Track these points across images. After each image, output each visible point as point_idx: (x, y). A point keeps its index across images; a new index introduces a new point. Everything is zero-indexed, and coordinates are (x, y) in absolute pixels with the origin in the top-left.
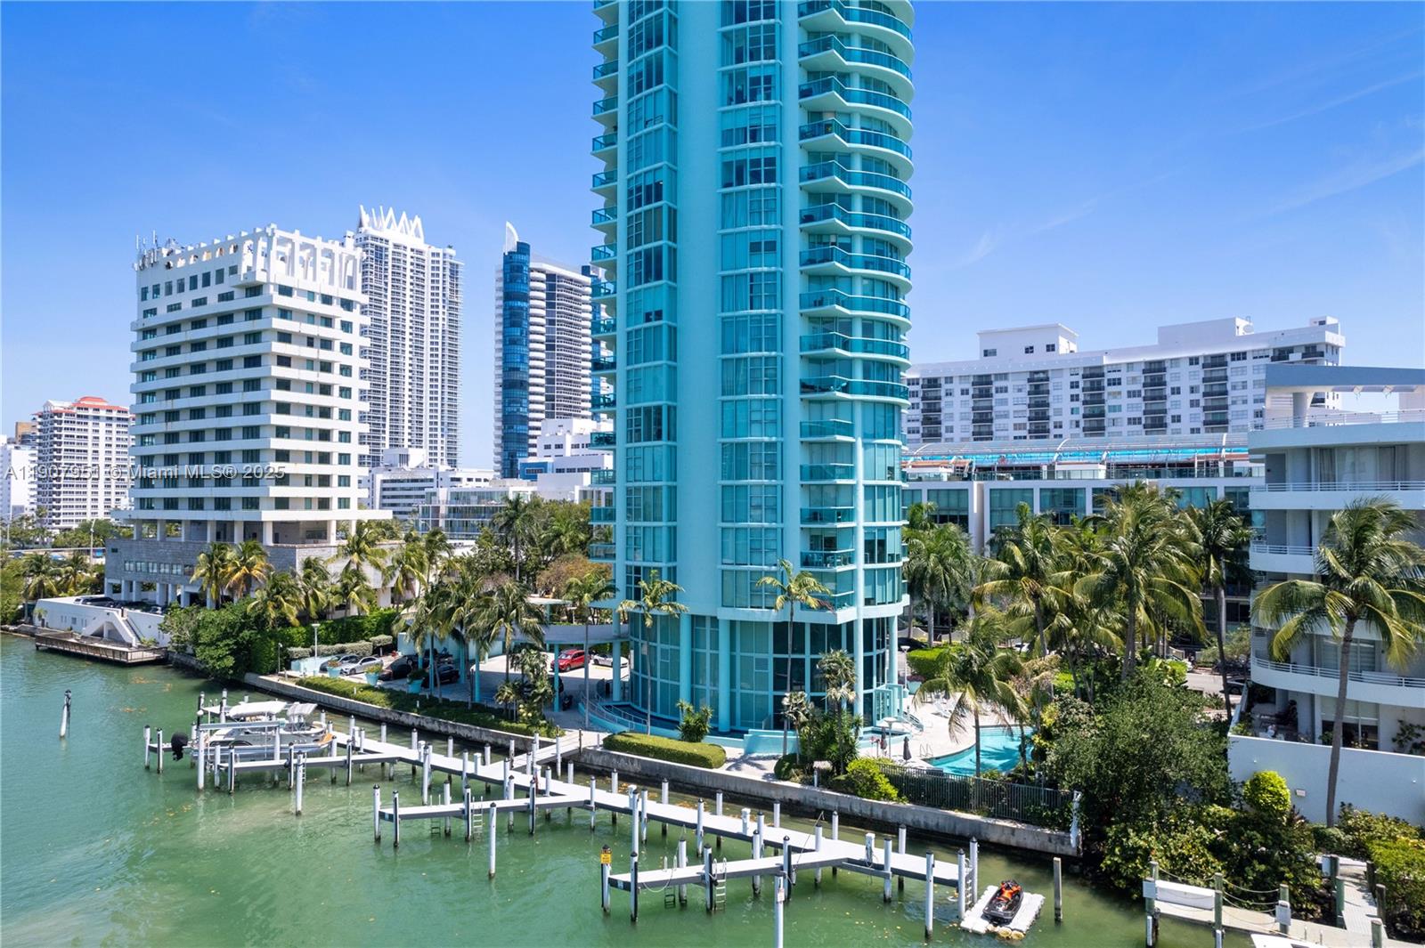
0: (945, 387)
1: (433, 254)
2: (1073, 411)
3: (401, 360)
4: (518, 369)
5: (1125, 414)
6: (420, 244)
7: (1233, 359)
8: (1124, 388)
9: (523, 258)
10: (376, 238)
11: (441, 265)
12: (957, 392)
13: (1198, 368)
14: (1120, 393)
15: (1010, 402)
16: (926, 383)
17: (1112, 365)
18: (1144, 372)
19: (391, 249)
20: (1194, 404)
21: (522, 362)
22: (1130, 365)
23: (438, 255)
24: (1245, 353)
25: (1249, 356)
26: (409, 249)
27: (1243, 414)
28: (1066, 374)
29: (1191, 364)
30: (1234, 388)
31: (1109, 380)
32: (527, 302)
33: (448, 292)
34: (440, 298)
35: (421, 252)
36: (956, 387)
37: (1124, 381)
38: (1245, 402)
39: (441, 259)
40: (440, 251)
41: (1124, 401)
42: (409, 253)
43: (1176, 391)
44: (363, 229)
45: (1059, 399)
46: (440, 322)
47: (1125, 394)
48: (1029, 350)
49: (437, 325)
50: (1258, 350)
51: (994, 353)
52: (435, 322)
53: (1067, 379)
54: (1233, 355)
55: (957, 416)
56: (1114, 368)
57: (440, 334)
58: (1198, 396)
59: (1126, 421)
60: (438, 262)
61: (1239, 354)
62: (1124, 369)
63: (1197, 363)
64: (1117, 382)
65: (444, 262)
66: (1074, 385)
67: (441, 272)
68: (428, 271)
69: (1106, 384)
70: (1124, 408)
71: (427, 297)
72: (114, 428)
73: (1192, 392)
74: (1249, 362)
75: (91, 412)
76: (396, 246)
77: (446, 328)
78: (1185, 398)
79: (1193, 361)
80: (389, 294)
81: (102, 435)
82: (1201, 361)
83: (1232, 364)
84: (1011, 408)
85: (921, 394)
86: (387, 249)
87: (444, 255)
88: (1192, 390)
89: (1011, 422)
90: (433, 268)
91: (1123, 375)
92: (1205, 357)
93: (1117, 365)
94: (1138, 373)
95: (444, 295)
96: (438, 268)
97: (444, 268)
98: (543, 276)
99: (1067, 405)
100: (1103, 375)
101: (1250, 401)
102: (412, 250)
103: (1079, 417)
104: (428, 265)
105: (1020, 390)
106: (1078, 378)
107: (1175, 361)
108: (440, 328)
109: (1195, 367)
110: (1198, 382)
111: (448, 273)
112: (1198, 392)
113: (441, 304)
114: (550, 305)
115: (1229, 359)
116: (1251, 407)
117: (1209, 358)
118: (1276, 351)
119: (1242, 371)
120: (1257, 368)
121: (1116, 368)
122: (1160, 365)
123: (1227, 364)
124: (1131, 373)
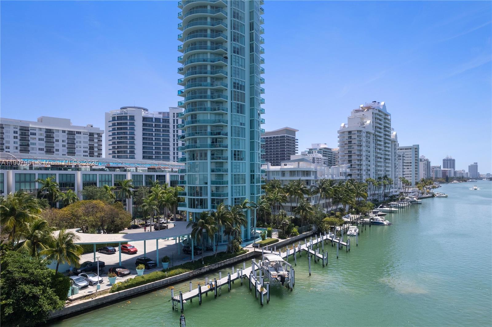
2: (15, 143)
5: (38, 146)
7: (77, 133)
8: (37, 137)
13: (65, 134)
14: (35, 138)
17: (32, 127)
18: (46, 132)
20: (64, 146)
22: (40, 129)
24: (80, 132)
25: (82, 133)
27: (80, 151)
28: (12, 127)
29: (63, 132)
30: (77, 142)
31: (31, 133)
37: (37, 134)
38: (80, 147)
41: (37, 141)
43: (57, 141)
45: (8, 137)
47: (37, 139)
50: (85, 132)
53: (12, 130)
54: (77, 132)
56: (33, 129)
58: (65, 143)
59: (38, 149)
61: (79, 132)
62: (37, 130)
63: (65, 133)
64: (34, 134)
66: (15, 132)
69: (29, 134)
70: (37, 144)
73: (63, 142)
74: (82, 135)
78: (61, 143)
79: (64, 132)
82: (66, 132)
83: (77, 135)
88: (63, 141)
91: (37, 132)
92: (68, 131)
93: (34, 128)
94: (43, 132)
99: (12, 140)
100: (29, 131)
101: (82, 147)
103: (18, 145)
106: (18, 130)
107: (58, 131)
109: (64, 134)
110: (65, 139)
115: (75, 133)
116: (83, 149)
117: (69, 131)
118: (90, 133)
119: (80, 137)
120: (84, 137)
121: (34, 129)
122: (52, 131)
123: (75, 135)
124: (40, 132)
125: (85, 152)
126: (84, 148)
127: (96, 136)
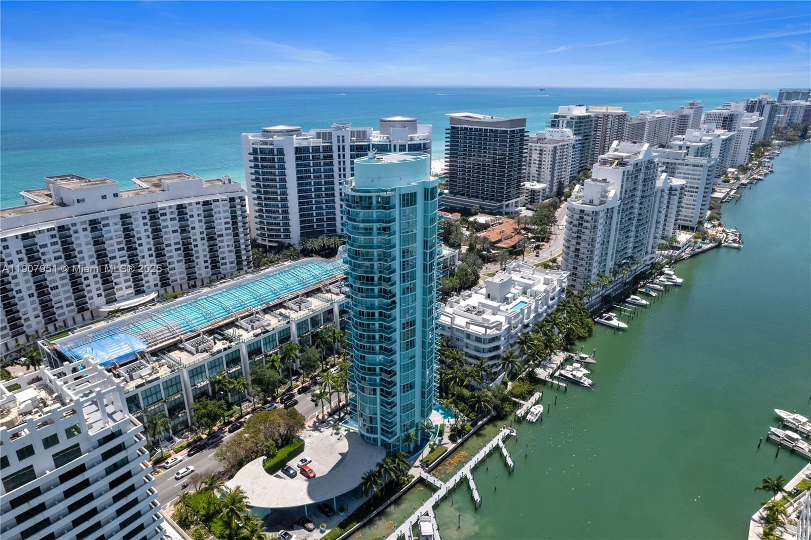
0: (73, 228)
2: (145, 231)
5: (170, 229)
8: (168, 217)
12: (80, 231)
13: (200, 206)
14: (166, 219)
15: (112, 231)
16: (60, 228)
17: (161, 207)
18: (177, 209)
20: (200, 221)
22: (170, 207)
24: (218, 200)
25: (220, 201)
27: (220, 224)
28: (139, 213)
30: (215, 214)
31: (160, 214)
36: (79, 228)
37: (168, 214)
38: (220, 219)
41: (169, 223)
43: (192, 216)
45: (138, 226)
47: (169, 220)
48: (104, 197)
50: (223, 198)
51: (83, 200)
53: (140, 216)
54: (213, 200)
55: (83, 244)
58: (201, 218)
59: (171, 232)
61: (216, 200)
62: (167, 208)
64: (165, 214)
66: (144, 218)
69: (159, 216)
70: (170, 226)
74: (220, 203)
78: (196, 218)
79: (198, 203)
82: (201, 203)
83: (214, 204)
84: (113, 234)
85: (57, 236)
88: (199, 215)
89: (115, 241)
91: (168, 211)
93: (163, 207)
94: (174, 210)
99: (142, 228)
100: (158, 212)
101: (222, 218)
103: (149, 233)
105: (116, 224)
107: (190, 204)
109: (198, 206)
110: (201, 212)
112: (201, 216)
115: (212, 202)
116: (223, 221)
117: (204, 202)
118: (230, 199)
119: (218, 207)
120: (224, 205)
121: (164, 209)
122: (184, 206)
123: (211, 204)
124: (171, 210)
125: (226, 223)
126: (224, 218)
127: (238, 201)
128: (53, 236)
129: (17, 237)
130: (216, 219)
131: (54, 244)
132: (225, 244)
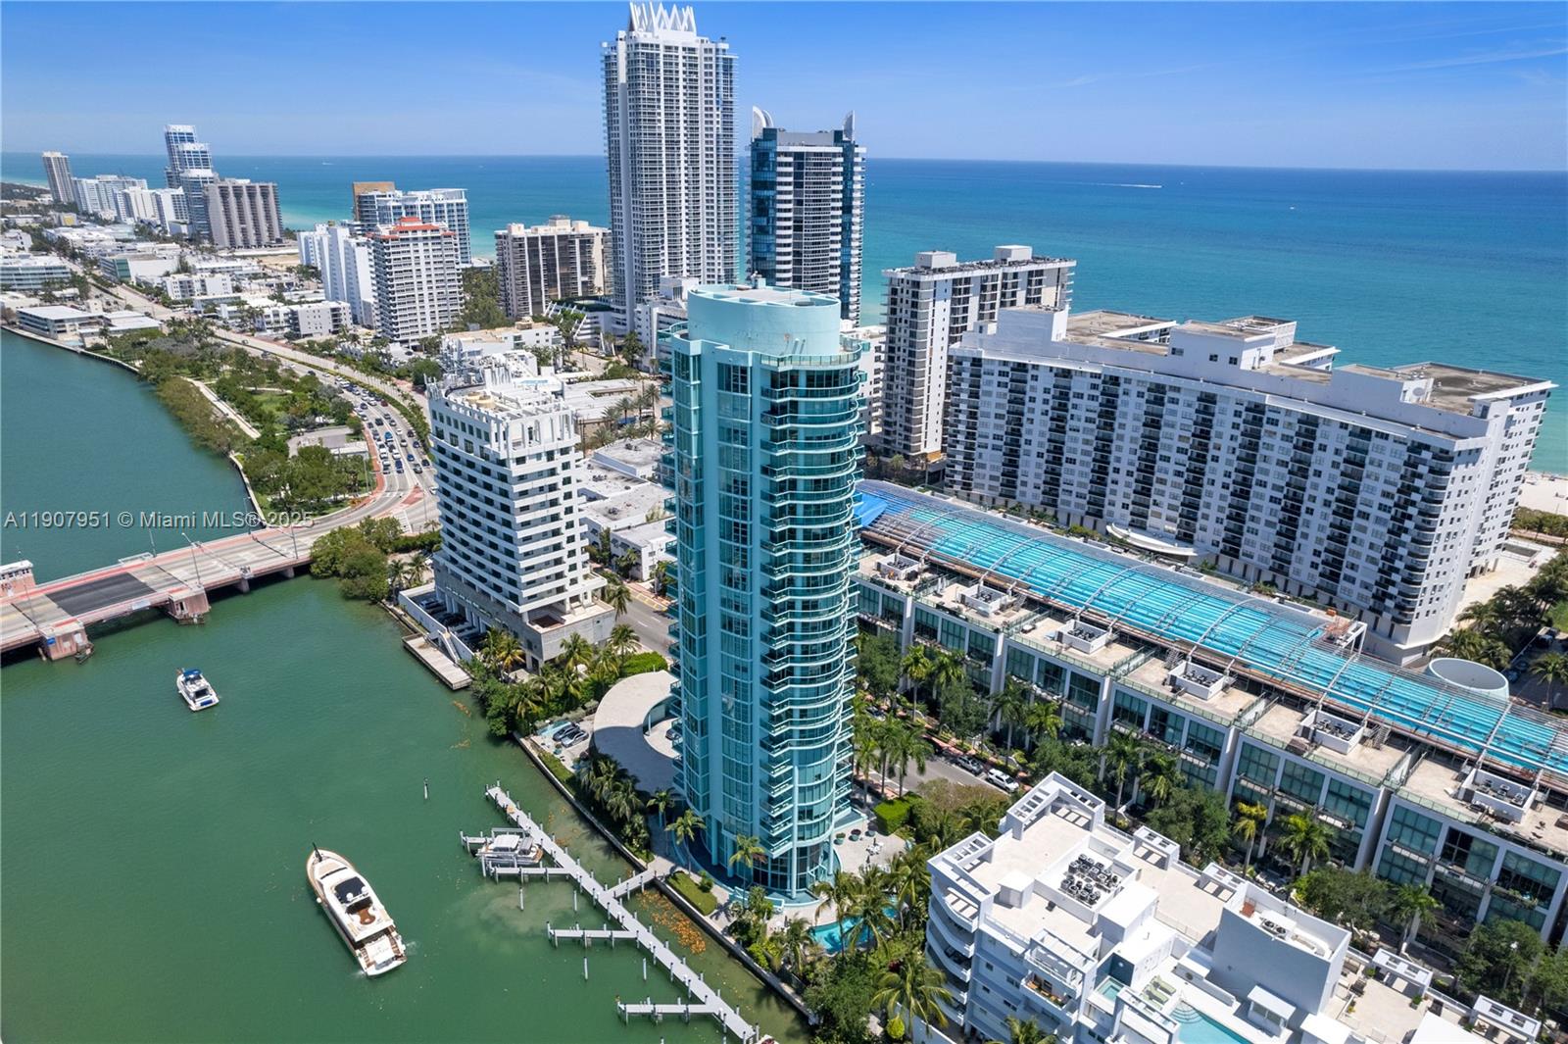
0: (1123, 386)
1: (706, 50)
2: (1232, 438)
3: (677, 172)
4: (765, 259)
5: (1275, 455)
6: (692, 39)
7: (1376, 438)
8: (1280, 430)
9: (769, 144)
10: (645, 45)
11: (714, 63)
12: (1134, 394)
13: (1346, 433)
14: (1275, 433)
15: (1179, 414)
16: (1108, 379)
17: (1273, 406)
18: (1300, 422)
19: (662, 52)
20: (1335, 465)
21: (769, 251)
22: (1288, 412)
23: (711, 50)
24: (1388, 436)
25: (1391, 439)
26: (680, 49)
27: (1372, 490)
28: (1233, 402)
29: (1340, 429)
30: (1371, 463)
31: (1268, 419)
32: (773, 189)
33: (722, 93)
34: (714, 99)
35: (692, 50)
36: (1134, 389)
37: (1280, 424)
38: (1377, 479)
39: (713, 55)
40: (713, 46)
41: (1277, 442)
42: (681, 53)
43: (1323, 448)
44: (634, 34)
45: (1221, 423)
46: (715, 126)
47: (1279, 436)
48: (1213, 358)
49: (712, 129)
50: (1399, 437)
51: (1181, 352)
52: (709, 126)
53: (1232, 407)
54: (1378, 432)
55: (1130, 417)
57: (714, 139)
58: (1340, 459)
59: (1275, 461)
60: (711, 59)
61: (1382, 434)
62: (1283, 413)
64: (1275, 422)
65: (717, 59)
66: (1237, 414)
67: (714, 71)
68: (701, 70)
69: (1265, 422)
70: (1276, 449)
71: (701, 99)
72: (430, 247)
73: (1336, 454)
74: (1389, 444)
75: (410, 235)
76: (668, 48)
77: (721, 132)
78: (1329, 457)
79: (1344, 426)
80: (662, 104)
81: (422, 254)
82: (1350, 429)
83: (1375, 441)
84: (1178, 420)
85: (1101, 389)
86: (658, 55)
87: (717, 50)
88: (1337, 452)
89: (1177, 432)
90: (706, 66)
91: (1282, 418)
92: (1354, 427)
93: (1277, 407)
94: (1294, 420)
95: (718, 96)
96: (711, 66)
97: (717, 66)
98: (790, 159)
99: (1228, 431)
100: (1264, 413)
101: (1382, 480)
102: (684, 49)
103: (1236, 445)
104: (701, 62)
105: (1189, 405)
106: (1242, 409)
107: (1327, 422)
108: (714, 133)
109: (1343, 432)
110: (1343, 447)
111: (721, 71)
112: (1340, 455)
113: (714, 106)
114: (798, 185)
115: (1373, 436)
116: (1381, 486)
117: (1358, 428)
118: (1414, 443)
119: (1382, 450)
120: (1394, 453)
121: (1277, 411)
122: (1315, 421)
123: (1370, 439)
124: (1288, 419)
126: (1386, 482)
128: (1094, 387)
129: (1051, 369)
130: (1368, 476)
131: (1092, 398)
132: (1368, 538)
